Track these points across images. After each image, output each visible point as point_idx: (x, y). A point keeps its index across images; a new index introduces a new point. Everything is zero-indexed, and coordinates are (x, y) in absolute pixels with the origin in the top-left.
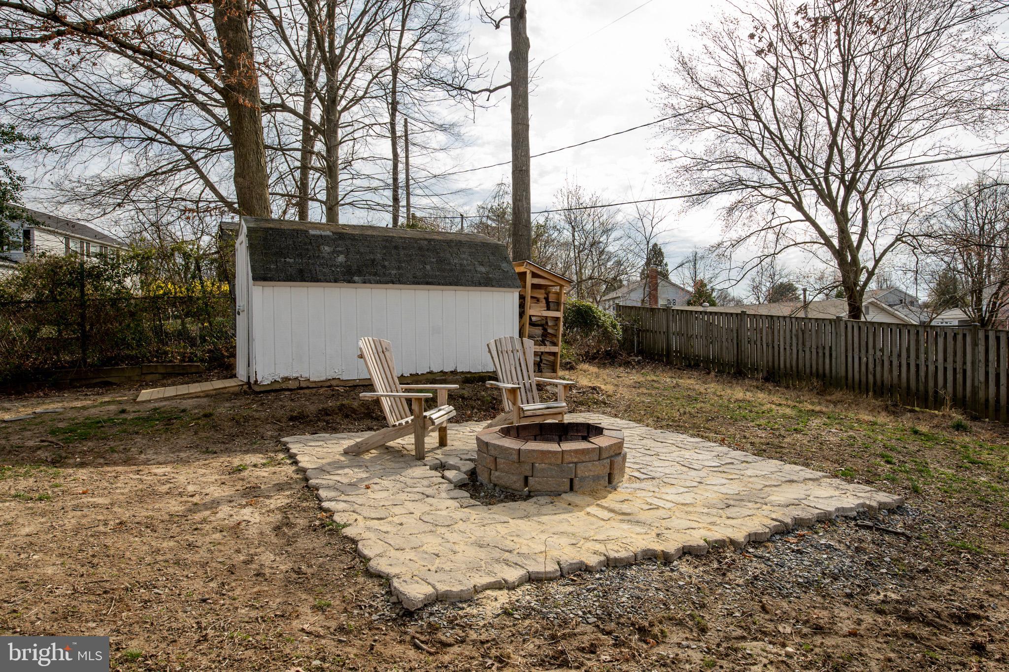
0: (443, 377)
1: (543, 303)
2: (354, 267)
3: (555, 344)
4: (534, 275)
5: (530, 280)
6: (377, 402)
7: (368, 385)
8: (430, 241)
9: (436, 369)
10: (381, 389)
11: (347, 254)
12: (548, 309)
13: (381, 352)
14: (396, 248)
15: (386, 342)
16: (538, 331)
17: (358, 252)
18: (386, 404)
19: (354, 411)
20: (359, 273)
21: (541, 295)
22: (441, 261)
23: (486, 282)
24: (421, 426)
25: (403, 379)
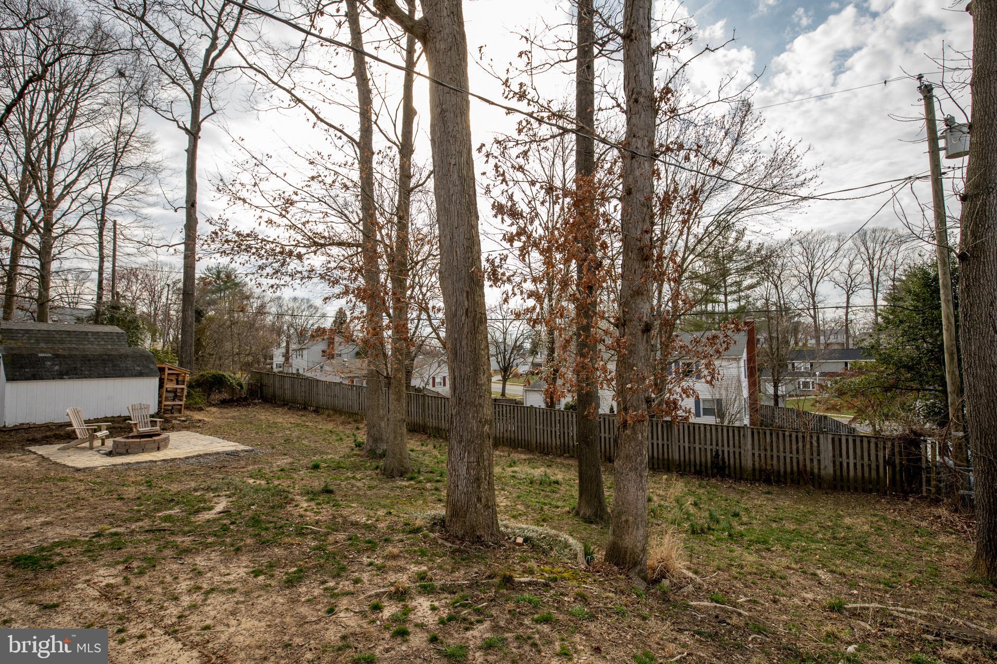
0: (105, 420)
1: (175, 382)
2: (64, 372)
3: (181, 400)
4: (169, 369)
5: (167, 371)
6: (74, 431)
7: (70, 425)
8: (109, 356)
9: (108, 416)
10: (75, 426)
11: (60, 364)
12: (177, 384)
13: (77, 413)
14: (89, 360)
15: (79, 409)
16: (172, 395)
17: (67, 364)
18: (78, 432)
19: (61, 436)
20: (67, 374)
21: (174, 378)
22: (114, 366)
23: (140, 375)
24: (92, 438)
25: (86, 422)
